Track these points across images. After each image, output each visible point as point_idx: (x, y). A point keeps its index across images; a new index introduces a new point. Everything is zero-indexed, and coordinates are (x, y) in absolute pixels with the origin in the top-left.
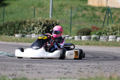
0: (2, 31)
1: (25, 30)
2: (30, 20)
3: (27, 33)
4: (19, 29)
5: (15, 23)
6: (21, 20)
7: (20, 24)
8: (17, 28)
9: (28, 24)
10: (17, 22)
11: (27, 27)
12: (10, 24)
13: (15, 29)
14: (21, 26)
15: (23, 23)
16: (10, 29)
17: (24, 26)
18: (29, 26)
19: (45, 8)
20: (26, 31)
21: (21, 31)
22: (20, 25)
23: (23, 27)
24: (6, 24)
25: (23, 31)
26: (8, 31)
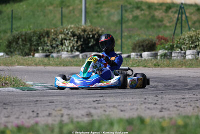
0: (10, 48)
1: (48, 46)
2: (56, 29)
3: (52, 51)
4: (38, 45)
5: (32, 34)
6: (42, 31)
7: (40, 36)
8: (35, 43)
9: (52, 36)
10: (35, 33)
11: (51, 42)
12: (23, 38)
13: (33, 44)
14: (42, 40)
15: (44, 35)
16: (24, 45)
17: (46, 39)
18: (54, 39)
19: (71, 8)
20: (51, 48)
21: (42, 48)
22: (40, 38)
23: (44, 41)
24: (18, 37)
25: (45, 47)
26: (20, 48)
